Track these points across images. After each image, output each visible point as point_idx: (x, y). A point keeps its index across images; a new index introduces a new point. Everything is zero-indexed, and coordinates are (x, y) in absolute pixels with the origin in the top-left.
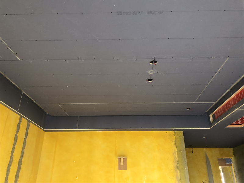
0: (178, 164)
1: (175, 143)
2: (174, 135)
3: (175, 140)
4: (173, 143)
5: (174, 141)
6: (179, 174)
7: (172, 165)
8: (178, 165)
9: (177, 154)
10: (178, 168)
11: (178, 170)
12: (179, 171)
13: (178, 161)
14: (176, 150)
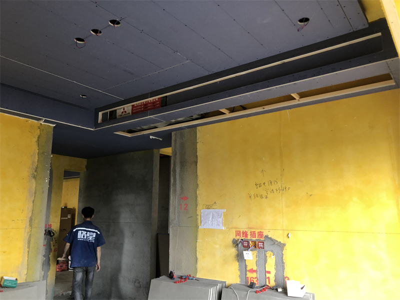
0: (36, 171)
1: (38, 140)
2: (39, 128)
3: (39, 136)
4: (36, 139)
5: (37, 137)
6: (34, 185)
7: (26, 172)
8: (35, 174)
9: (37, 156)
10: (34, 177)
11: (33, 180)
12: (36, 181)
13: (36, 168)
14: (37, 151)
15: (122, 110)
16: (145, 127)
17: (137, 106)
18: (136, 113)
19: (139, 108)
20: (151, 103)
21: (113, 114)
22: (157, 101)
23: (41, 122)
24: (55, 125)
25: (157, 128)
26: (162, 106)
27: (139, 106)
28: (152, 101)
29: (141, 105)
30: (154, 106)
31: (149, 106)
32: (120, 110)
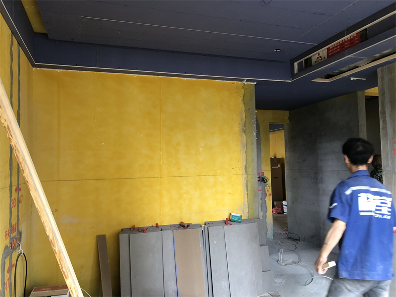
0: (245, 126)
1: (243, 99)
2: (243, 88)
3: (244, 95)
4: (241, 98)
5: (242, 96)
6: (245, 138)
7: (237, 128)
9: (244, 113)
12: (246, 135)
14: (244, 108)
15: (317, 56)
16: (344, 69)
17: (333, 48)
18: (332, 55)
19: (336, 50)
20: (348, 41)
21: (308, 61)
22: (355, 37)
23: (244, 82)
24: (255, 83)
25: (358, 67)
26: (361, 42)
27: (335, 47)
28: (349, 39)
29: (337, 46)
30: (352, 43)
31: (347, 45)
32: (314, 56)
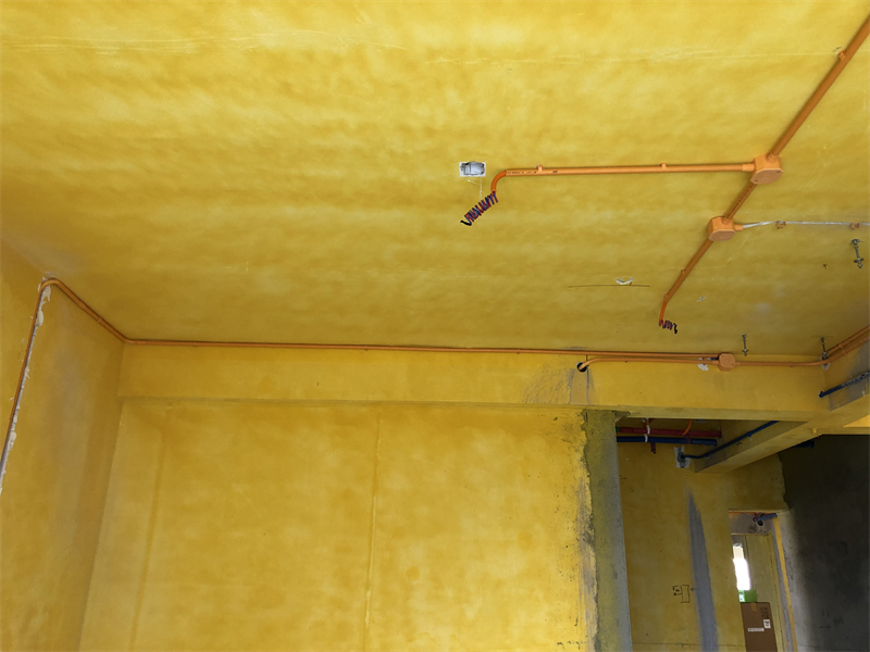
0: (591, 527)
1: (585, 456)
3: (587, 446)
4: (579, 456)
5: (582, 449)
6: (593, 560)
7: (569, 532)
8: (591, 532)
9: (588, 493)
10: (591, 541)
11: (589, 549)
12: (595, 551)
13: (591, 519)
14: (587, 480)
